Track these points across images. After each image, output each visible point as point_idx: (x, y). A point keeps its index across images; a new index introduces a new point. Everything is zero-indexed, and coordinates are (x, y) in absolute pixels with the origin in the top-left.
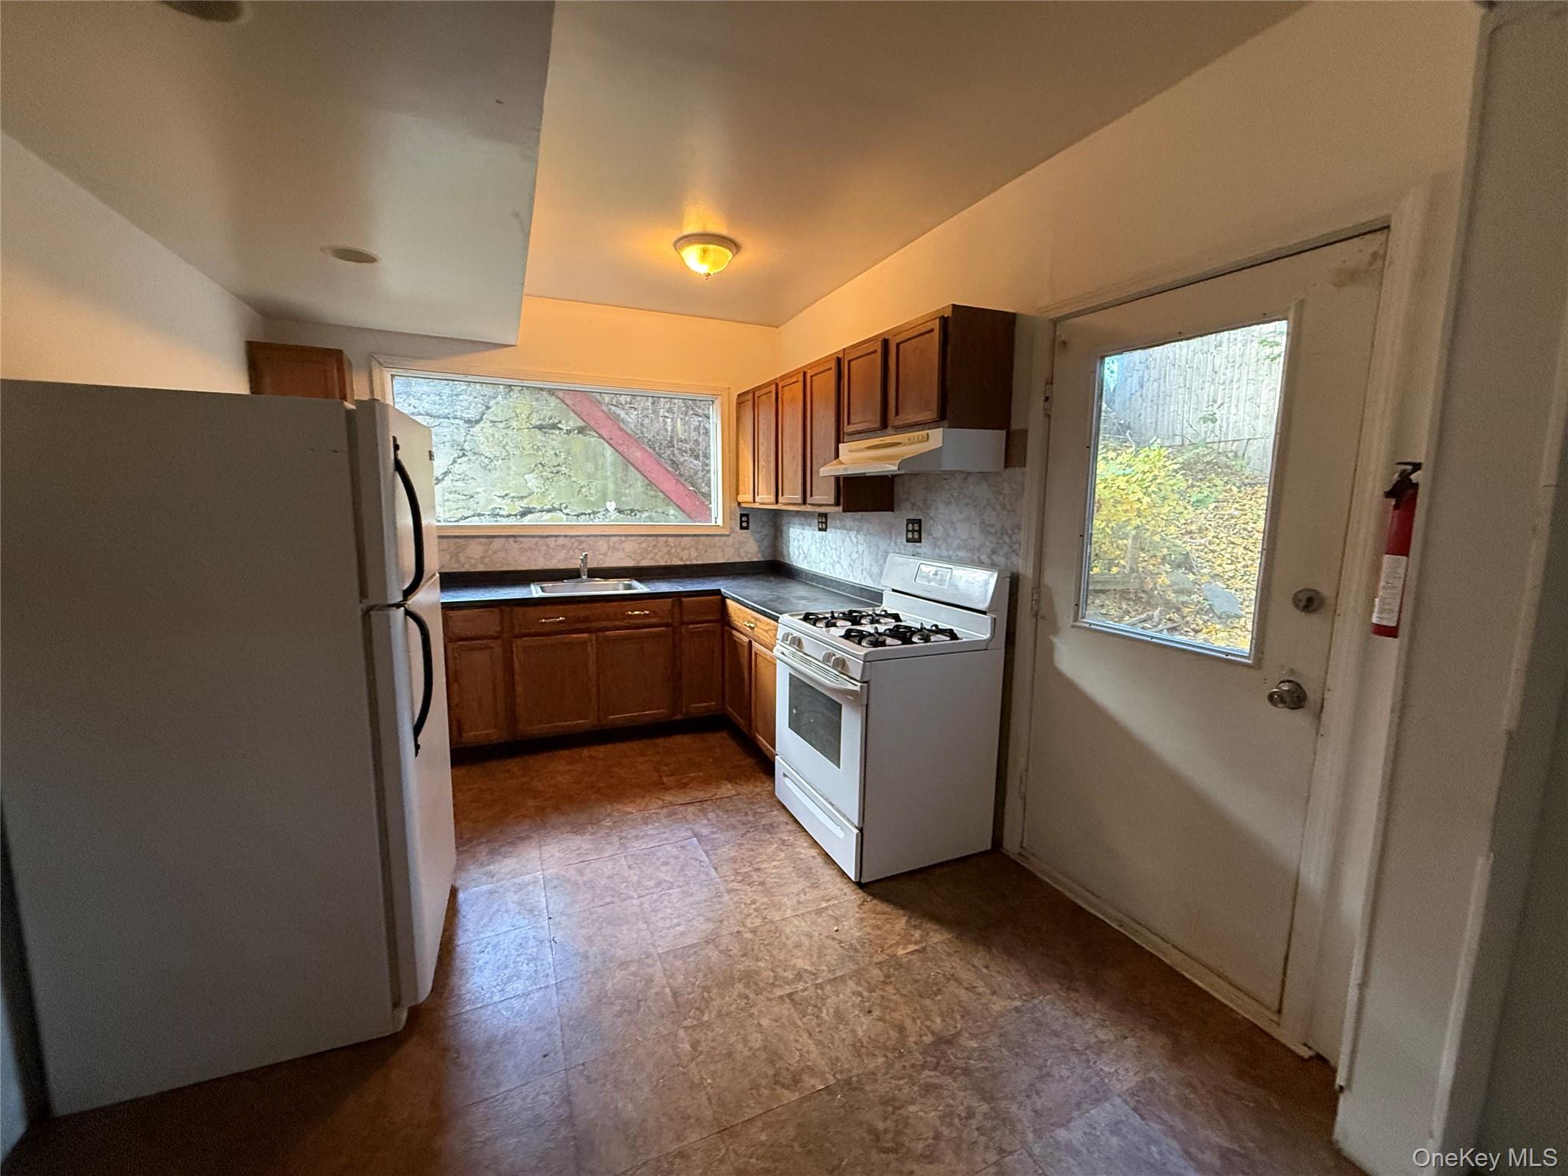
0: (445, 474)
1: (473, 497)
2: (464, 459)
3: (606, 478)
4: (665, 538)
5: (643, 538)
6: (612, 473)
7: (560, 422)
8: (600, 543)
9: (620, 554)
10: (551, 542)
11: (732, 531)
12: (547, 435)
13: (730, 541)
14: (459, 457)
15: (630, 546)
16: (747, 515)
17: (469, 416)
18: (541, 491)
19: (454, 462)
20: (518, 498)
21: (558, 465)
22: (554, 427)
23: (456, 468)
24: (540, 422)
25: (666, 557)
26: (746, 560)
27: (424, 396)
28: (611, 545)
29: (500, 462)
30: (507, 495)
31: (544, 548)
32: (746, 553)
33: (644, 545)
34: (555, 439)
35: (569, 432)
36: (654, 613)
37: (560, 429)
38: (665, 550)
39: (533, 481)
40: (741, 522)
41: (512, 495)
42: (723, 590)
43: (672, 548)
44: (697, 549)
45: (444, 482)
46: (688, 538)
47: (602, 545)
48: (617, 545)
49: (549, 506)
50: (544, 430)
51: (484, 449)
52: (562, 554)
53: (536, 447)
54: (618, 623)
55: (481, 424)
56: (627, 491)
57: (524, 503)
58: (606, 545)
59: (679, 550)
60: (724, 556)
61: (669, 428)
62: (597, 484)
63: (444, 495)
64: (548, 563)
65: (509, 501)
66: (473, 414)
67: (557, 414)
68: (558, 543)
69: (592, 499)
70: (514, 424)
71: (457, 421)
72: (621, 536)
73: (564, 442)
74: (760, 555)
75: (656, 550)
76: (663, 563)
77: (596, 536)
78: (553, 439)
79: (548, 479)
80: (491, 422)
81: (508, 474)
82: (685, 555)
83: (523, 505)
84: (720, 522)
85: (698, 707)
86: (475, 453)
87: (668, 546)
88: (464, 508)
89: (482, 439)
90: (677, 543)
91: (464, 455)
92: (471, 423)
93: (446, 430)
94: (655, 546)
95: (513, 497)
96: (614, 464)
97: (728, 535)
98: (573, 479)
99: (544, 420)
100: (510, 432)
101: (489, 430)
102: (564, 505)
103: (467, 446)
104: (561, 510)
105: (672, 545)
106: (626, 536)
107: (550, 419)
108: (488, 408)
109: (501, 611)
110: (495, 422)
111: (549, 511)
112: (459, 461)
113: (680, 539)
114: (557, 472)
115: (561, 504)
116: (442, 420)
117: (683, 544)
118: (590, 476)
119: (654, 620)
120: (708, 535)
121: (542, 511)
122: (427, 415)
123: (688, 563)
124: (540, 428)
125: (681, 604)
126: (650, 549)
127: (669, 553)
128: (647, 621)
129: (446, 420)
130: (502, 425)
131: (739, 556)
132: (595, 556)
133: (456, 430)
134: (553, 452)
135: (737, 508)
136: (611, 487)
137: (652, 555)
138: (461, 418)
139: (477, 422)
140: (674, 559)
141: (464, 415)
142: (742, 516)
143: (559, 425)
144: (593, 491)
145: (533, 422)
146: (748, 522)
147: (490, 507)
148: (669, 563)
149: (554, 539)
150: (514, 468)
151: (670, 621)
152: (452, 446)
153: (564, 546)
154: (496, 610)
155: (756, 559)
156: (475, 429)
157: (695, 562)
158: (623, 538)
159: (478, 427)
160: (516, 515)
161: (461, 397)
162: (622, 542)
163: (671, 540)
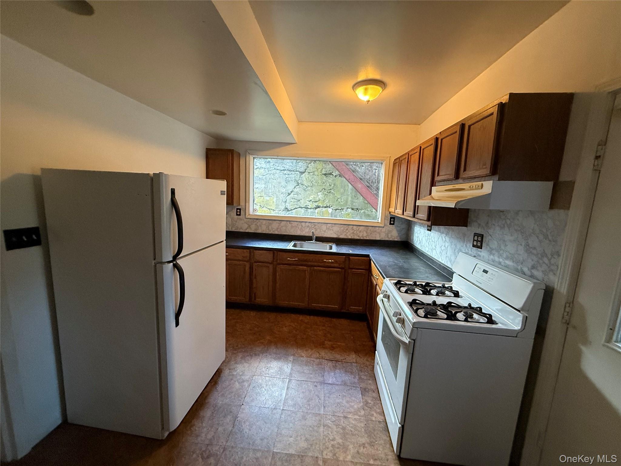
0: (292, 192)
1: (299, 201)
2: (298, 186)
3: (348, 195)
4: (352, 226)
5: (342, 226)
6: (351, 193)
7: (333, 172)
8: (323, 226)
9: (332, 232)
10: (303, 224)
11: (385, 225)
12: (327, 177)
13: (384, 230)
14: (297, 186)
15: (336, 228)
16: (394, 218)
17: (301, 170)
18: (323, 199)
19: (295, 187)
20: (315, 201)
21: (330, 189)
22: (331, 174)
23: (296, 190)
24: (326, 172)
25: (352, 235)
26: (391, 239)
27: (288, 164)
28: (328, 227)
29: (310, 188)
30: (311, 200)
31: (300, 227)
32: (392, 236)
33: (342, 229)
34: (330, 179)
35: (336, 176)
36: (336, 262)
37: (333, 175)
38: (352, 231)
39: (320, 196)
40: (391, 221)
41: (312, 200)
42: (370, 255)
43: (355, 231)
44: (367, 233)
45: (291, 195)
46: (363, 227)
47: (324, 227)
48: (330, 228)
49: (325, 206)
50: (327, 175)
51: (305, 183)
52: (307, 230)
53: (323, 182)
54: (320, 264)
55: (305, 174)
56: (356, 201)
57: (316, 204)
58: (325, 227)
59: (358, 232)
60: (380, 236)
61: (377, 174)
62: (344, 197)
63: (290, 200)
64: (301, 233)
65: (311, 203)
66: (302, 170)
67: (332, 169)
68: (306, 225)
69: (342, 203)
70: (316, 173)
71: (297, 172)
72: (332, 224)
73: (333, 180)
74: (399, 238)
75: (347, 231)
76: (350, 237)
77: (321, 223)
78: (329, 179)
79: (326, 195)
80: (308, 172)
81: (312, 193)
82: (361, 235)
83: (316, 205)
84: (379, 221)
85: (354, 308)
86: (302, 184)
87: (353, 230)
88: (296, 205)
89: (305, 179)
90: (357, 229)
91: (298, 185)
92: (302, 173)
93: (293, 176)
94: (347, 229)
95: (313, 201)
96: (352, 190)
97: (383, 227)
98: (335, 195)
99: (327, 171)
100: (314, 176)
101: (307, 176)
102: (331, 206)
103: (299, 182)
104: (330, 207)
105: (355, 229)
106: (334, 224)
107: (329, 171)
108: (308, 167)
109: (274, 253)
110: (309, 173)
111: (325, 207)
112: (296, 187)
113: (359, 227)
114: (330, 192)
115: (330, 205)
116: (292, 172)
117: (360, 229)
118: (342, 194)
119: (336, 265)
120: (372, 226)
121: (323, 207)
122: (288, 170)
123: (362, 238)
124: (325, 174)
125: (349, 259)
126: (344, 230)
127: (353, 233)
128: (332, 265)
129: (294, 172)
130: (312, 174)
131: (388, 237)
132: (321, 232)
133: (296, 176)
134: (329, 184)
135: (389, 214)
136: (350, 199)
137: (346, 233)
138: (299, 171)
139: (304, 173)
140: (356, 236)
141: (300, 170)
142: (391, 218)
143: (332, 173)
144: (342, 200)
145: (323, 172)
146: (394, 221)
147: (305, 205)
148: (353, 238)
149: (304, 223)
150: (314, 190)
151: (343, 266)
152: (295, 182)
153: (308, 226)
154: (272, 252)
155: (396, 240)
156: (302, 175)
157: (365, 238)
158: (333, 225)
159: (304, 174)
160: (313, 208)
161: (299, 164)
162: (332, 227)
163: (355, 227)
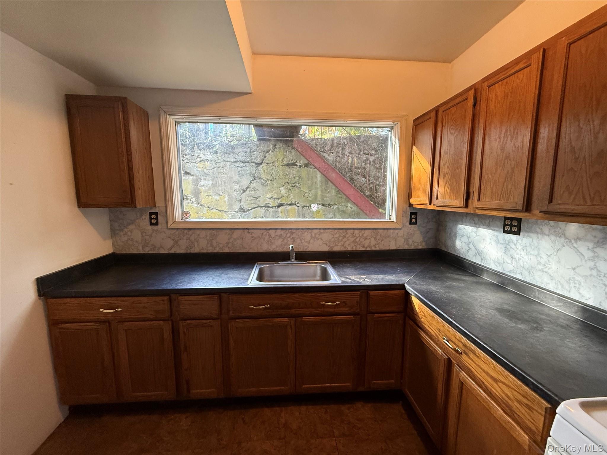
0: (247, 188)
1: (257, 198)
3: (317, 188)
4: (352, 231)
5: (336, 231)
6: (320, 186)
7: (296, 162)
8: (306, 233)
9: (320, 242)
10: (272, 232)
11: (404, 226)
12: (290, 168)
13: (401, 233)
15: (326, 236)
16: (416, 214)
17: (257, 161)
18: (287, 195)
19: (251, 182)
20: (276, 198)
21: (295, 183)
22: (294, 164)
23: (252, 186)
24: (288, 162)
25: (352, 245)
26: (412, 247)
27: (240, 154)
28: (313, 235)
29: (270, 182)
30: (272, 197)
31: (267, 237)
32: (414, 242)
33: (337, 236)
34: (294, 170)
35: (300, 166)
37: (297, 165)
38: (352, 239)
39: (283, 191)
40: (411, 219)
44: (375, 239)
46: (369, 231)
47: (307, 235)
48: (317, 236)
51: (263, 176)
52: (279, 242)
53: (285, 174)
54: (314, 311)
56: (327, 195)
57: (279, 201)
58: (310, 235)
59: (362, 240)
60: (396, 243)
61: (350, 162)
62: (313, 191)
65: (272, 200)
67: (294, 158)
68: (277, 234)
69: (310, 199)
70: (276, 164)
72: (320, 229)
73: (298, 171)
74: (424, 244)
75: (345, 239)
76: (349, 249)
80: (266, 163)
82: (366, 243)
85: (379, 383)
87: (354, 237)
88: (254, 203)
90: (361, 234)
91: (255, 179)
92: (259, 164)
93: (248, 168)
94: (345, 236)
97: (401, 229)
100: (274, 168)
101: (265, 167)
102: (297, 202)
103: (256, 175)
104: (296, 205)
105: (357, 236)
107: (292, 160)
108: (265, 157)
109: (220, 298)
111: (290, 205)
113: (363, 232)
117: (365, 235)
119: (345, 309)
120: (384, 229)
123: (368, 249)
124: (288, 165)
125: (368, 295)
126: (341, 238)
127: (354, 242)
129: (248, 164)
130: (271, 165)
131: (408, 244)
132: (302, 242)
133: (252, 168)
134: (292, 177)
135: (408, 208)
137: (342, 243)
138: (255, 163)
140: (358, 246)
142: (412, 214)
145: (284, 162)
146: (416, 219)
147: (265, 203)
148: (354, 249)
150: (275, 185)
151: (358, 311)
152: (250, 175)
153: (280, 236)
155: (420, 247)
157: (373, 249)
158: (322, 231)
159: (261, 166)
160: (275, 207)
161: (254, 153)
162: (320, 234)
163: (356, 232)
